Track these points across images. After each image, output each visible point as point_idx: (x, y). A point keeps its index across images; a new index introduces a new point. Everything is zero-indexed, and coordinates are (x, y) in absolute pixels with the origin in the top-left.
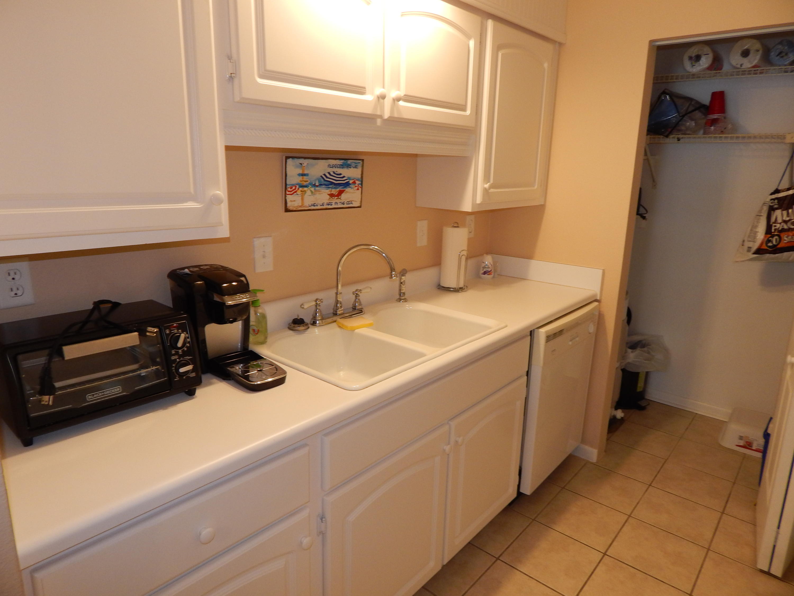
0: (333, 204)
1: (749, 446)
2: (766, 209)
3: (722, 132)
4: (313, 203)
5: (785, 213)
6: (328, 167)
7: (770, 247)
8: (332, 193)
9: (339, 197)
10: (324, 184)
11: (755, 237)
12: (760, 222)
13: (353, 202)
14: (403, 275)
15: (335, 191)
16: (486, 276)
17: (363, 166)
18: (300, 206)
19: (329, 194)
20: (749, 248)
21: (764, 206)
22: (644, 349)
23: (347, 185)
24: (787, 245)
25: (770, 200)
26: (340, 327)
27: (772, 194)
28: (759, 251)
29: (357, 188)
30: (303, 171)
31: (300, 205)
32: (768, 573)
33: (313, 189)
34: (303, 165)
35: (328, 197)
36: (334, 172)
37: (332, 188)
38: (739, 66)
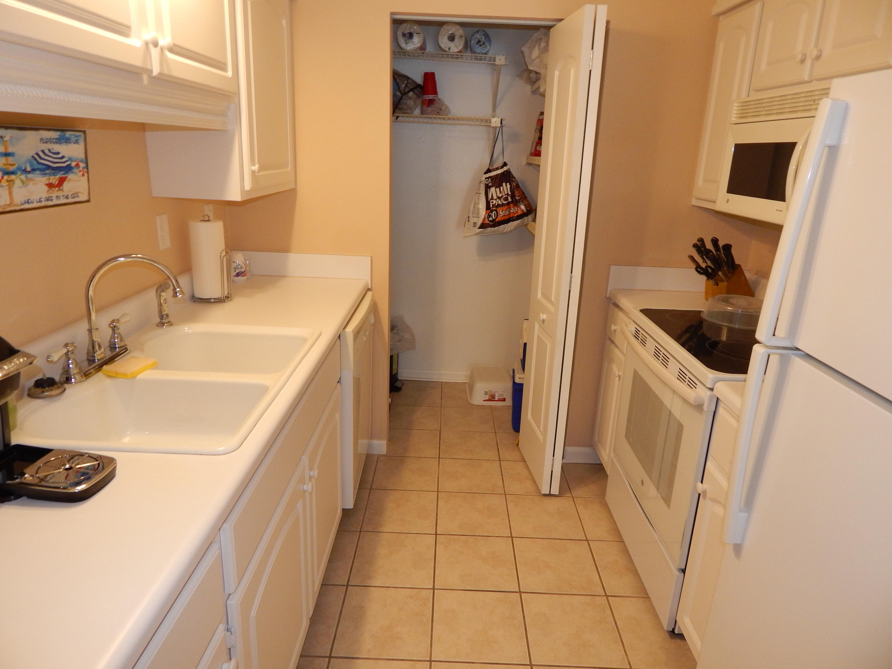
0: (54, 198)
1: (493, 398)
2: (483, 187)
3: (438, 113)
4: (26, 199)
5: (498, 189)
6: (40, 143)
7: (490, 221)
8: (50, 182)
9: (61, 188)
10: (38, 169)
11: (478, 214)
12: (480, 200)
13: (79, 195)
14: (163, 291)
15: (54, 180)
16: (240, 278)
17: (85, 141)
18: (9, 205)
19: (47, 185)
20: (475, 223)
21: (481, 184)
22: (394, 331)
23: (68, 169)
24: (503, 219)
25: (485, 179)
26: (110, 377)
27: (485, 173)
28: (483, 226)
29: (81, 173)
30: (6, 148)
31: (8, 202)
32: (550, 495)
33: (23, 177)
34: (5, 139)
35: (46, 188)
36: (49, 150)
37: (50, 174)
38: (447, 49)
